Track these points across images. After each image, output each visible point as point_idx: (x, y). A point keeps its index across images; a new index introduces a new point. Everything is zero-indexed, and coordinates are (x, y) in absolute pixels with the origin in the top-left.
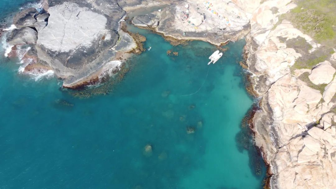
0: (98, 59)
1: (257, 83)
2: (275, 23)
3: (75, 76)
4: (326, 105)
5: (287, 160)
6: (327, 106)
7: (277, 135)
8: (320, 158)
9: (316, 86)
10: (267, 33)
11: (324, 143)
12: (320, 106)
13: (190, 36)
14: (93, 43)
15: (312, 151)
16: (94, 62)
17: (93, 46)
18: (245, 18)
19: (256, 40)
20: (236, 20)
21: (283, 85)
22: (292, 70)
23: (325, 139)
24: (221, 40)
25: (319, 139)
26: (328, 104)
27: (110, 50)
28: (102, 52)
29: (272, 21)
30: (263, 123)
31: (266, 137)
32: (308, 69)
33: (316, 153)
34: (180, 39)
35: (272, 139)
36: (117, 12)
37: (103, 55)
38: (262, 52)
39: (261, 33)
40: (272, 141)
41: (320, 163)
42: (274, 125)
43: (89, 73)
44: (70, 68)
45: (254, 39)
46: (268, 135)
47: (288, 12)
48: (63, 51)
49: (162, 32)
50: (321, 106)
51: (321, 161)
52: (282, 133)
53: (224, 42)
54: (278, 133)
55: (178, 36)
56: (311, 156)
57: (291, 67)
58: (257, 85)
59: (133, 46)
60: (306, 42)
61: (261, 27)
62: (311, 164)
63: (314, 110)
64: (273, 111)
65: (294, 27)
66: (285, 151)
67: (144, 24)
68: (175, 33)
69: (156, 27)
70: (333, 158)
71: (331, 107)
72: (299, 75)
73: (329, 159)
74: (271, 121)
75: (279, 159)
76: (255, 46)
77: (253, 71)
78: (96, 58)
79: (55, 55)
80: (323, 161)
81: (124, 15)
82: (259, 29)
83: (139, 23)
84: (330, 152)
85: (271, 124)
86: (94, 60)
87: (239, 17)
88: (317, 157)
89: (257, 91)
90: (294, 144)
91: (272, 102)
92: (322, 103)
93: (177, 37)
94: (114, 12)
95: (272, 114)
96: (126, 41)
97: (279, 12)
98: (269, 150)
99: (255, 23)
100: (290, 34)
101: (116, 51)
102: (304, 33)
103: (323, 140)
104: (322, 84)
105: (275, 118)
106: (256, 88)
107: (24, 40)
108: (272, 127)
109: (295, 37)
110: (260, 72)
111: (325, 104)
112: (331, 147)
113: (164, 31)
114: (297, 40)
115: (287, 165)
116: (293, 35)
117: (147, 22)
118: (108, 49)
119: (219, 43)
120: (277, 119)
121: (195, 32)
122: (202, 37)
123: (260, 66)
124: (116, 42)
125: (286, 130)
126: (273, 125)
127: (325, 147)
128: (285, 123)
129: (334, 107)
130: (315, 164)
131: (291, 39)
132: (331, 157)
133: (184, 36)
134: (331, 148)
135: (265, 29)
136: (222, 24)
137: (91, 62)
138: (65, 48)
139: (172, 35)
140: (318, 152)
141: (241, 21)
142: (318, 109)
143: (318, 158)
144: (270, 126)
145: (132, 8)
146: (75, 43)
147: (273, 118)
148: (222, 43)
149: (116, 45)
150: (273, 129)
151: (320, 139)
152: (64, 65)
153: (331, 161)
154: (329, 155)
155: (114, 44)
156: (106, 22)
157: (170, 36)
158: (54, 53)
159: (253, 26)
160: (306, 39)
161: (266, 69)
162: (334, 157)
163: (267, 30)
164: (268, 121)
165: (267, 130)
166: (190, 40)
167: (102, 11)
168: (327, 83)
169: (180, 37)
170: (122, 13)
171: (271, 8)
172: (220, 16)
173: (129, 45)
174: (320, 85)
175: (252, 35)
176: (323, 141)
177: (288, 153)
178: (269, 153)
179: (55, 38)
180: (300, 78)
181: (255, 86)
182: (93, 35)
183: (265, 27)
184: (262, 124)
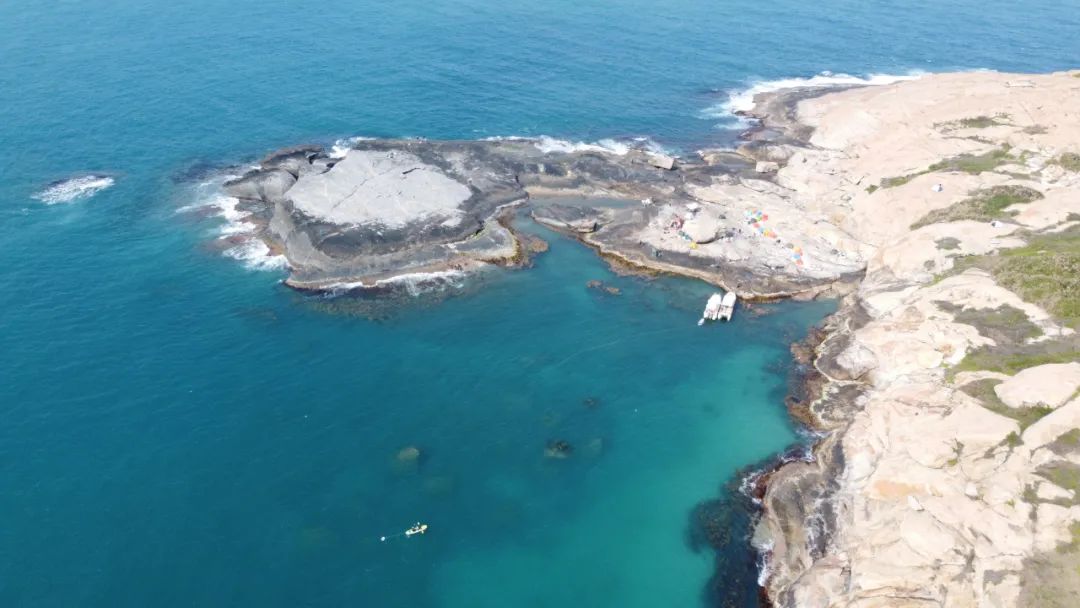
0: (400, 254)
1: (825, 398)
2: (938, 270)
3: (324, 269)
4: (1027, 454)
5: (834, 591)
6: (1028, 458)
7: (832, 526)
8: (940, 580)
9: (1013, 409)
10: (907, 292)
11: (969, 536)
12: (1001, 452)
13: (670, 263)
14: (410, 225)
15: (918, 554)
16: (389, 255)
17: (406, 229)
18: (852, 254)
19: (869, 306)
20: (824, 257)
21: (901, 399)
22: (950, 373)
23: (979, 528)
24: (759, 288)
25: (957, 527)
26: (1032, 453)
27: (443, 246)
28: (419, 245)
29: (930, 264)
30: (799, 490)
31: (793, 524)
32: (1003, 373)
33: (930, 562)
34: (640, 263)
35: (811, 533)
36: (505, 189)
37: (419, 251)
38: (875, 330)
39: (890, 290)
40: (809, 537)
41: (936, 593)
42: (834, 497)
43: (363, 272)
44: (322, 253)
45: (862, 304)
46: (803, 523)
47: (991, 252)
48: (328, 220)
49: (599, 243)
50: (1006, 454)
51: (944, 590)
52: (851, 521)
53: (767, 295)
54: (837, 520)
55: (639, 256)
56: (909, 567)
57: (950, 367)
58: (824, 402)
59: (508, 251)
60: (1028, 322)
61: (894, 276)
62: (904, 595)
63: (977, 459)
64: (846, 462)
65: (998, 284)
66: (838, 567)
67: (560, 221)
68: (629, 248)
69: (587, 230)
70: (990, 586)
71: (1042, 463)
72: (964, 383)
73: (974, 586)
74: (828, 488)
75: (806, 584)
76: (861, 317)
77: (827, 366)
78: (396, 251)
79: (305, 223)
80: (949, 589)
81: (521, 197)
82: (888, 282)
83: (548, 217)
84: (981, 567)
85: (826, 495)
86: (392, 252)
87: (835, 252)
88: (931, 575)
89: (819, 415)
90: (873, 543)
91: (853, 441)
92: (1011, 447)
93: (632, 258)
94: (496, 187)
95: (838, 470)
96: (493, 241)
97: (959, 248)
98: (787, 562)
99: (879, 266)
100: (979, 298)
101: (457, 251)
102: (1026, 299)
103: (971, 530)
104: (1034, 408)
105: (845, 480)
106: (818, 408)
107: (261, 190)
108: (823, 504)
109: (994, 306)
110: (847, 371)
111: (1022, 451)
112: (996, 554)
113: (603, 242)
114: (999, 313)
115: (828, 602)
116: (989, 300)
117: (570, 219)
118: (438, 243)
119: (750, 291)
120: (852, 484)
121: (686, 255)
122: (704, 269)
123: (852, 357)
124: (469, 235)
125: (868, 515)
126: (829, 499)
127: (973, 551)
128: (871, 496)
129: (1052, 465)
130: (917, 595)
131: (977, 309)
132: (982, 580)
133: (651, 259)
134: (993, 557)
135: (903, 281)
136: (777, 256)
137: (381, 254)
138: (337, 217)
139: (622, 253)
140: (939, 560)
141: (841, 260)
142: (990, 461)
143: (933, 579)
144: (819, 502)
145: (547, 191)
146: (367, 214)
147: (838, 481)
148: (757, 294)
149: (463, 242)
150: (827, 509)
151: (962, 526)
152: (313, 244)
153: (980, 591)
154: (978, 576)
155: (458, 238)
156: (467, 198)
157: (617, 253)
158: (305, 218)
159: (871, 274)
160: (1027, 313)
161: (869, 370)
162: (995, 584)
163: (909, 286)
164: (820, 488)
165: (807, 508)
166: (665, 273)
167: (471, 179)
168: (1052, 405)
169: (642, 260)
170: (518, 193)
171: (939, 238)
172: (779, 241)
173: (496, 248)
174: (1029, 409)
175: (861, 294)
176: (969, 532)
177: (847, 571)
178: (787, 572)
179: (326, 195)
180: (963, 389)
181: (819, 402)
182: (420, 213)
183: (904, 278)
184: (796, 492)
